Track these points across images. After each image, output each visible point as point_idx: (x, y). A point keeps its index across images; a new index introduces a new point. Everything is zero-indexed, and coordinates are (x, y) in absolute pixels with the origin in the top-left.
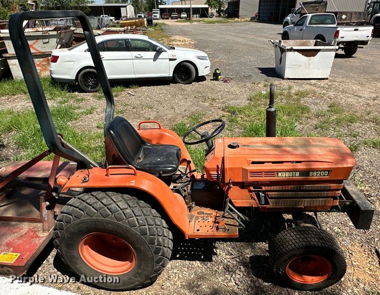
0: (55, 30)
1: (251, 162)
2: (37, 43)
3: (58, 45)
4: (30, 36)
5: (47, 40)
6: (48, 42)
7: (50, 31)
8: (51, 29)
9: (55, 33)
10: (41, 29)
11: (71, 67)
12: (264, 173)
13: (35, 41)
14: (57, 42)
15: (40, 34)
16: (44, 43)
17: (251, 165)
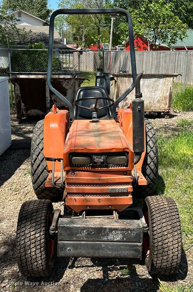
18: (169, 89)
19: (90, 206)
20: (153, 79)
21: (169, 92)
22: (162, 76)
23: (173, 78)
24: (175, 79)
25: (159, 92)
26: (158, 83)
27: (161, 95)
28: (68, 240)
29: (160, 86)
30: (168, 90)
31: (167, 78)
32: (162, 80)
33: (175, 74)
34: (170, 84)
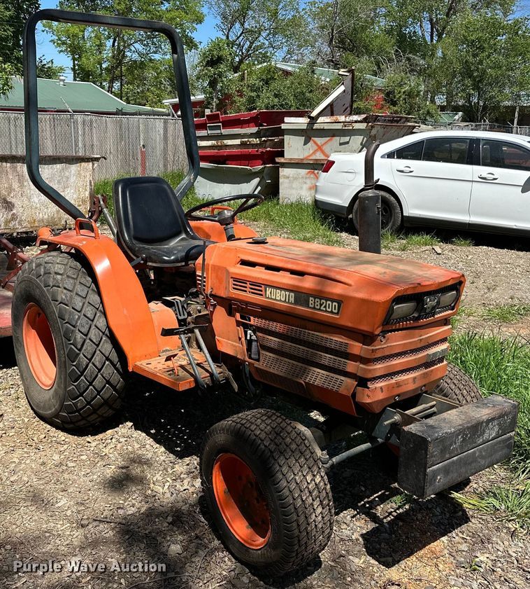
0: (365, 120)
1: (239, 260)
2: (330, 143)
3: (362, 149)
4: (323, 129)
5: (347, 139)
6: (348, 143)
7: (356, 122)
8: (359, 119)
9: (363, 126)
10: (342, 118)
11: (349, 183)
12: (248, 285)
13: (329, 138)
14: (361, 144)
15: (339, 126)
16: (341, 144)
17: (239, 265)
18: (88, 184)
19: (398, 395)
20: (59, 166)
21: (88, 189)
22: (73, 159)
23: (93, 165)
24: (96, 165)
25: (72, 191)
26: (67, 174)
27: (75, 196)
28: (439, 461)
29: (73, 179)
30: (86, 186)
31: (83, 164)
32: (74, 168)
33: (95, 156)
34: (88, 174)
